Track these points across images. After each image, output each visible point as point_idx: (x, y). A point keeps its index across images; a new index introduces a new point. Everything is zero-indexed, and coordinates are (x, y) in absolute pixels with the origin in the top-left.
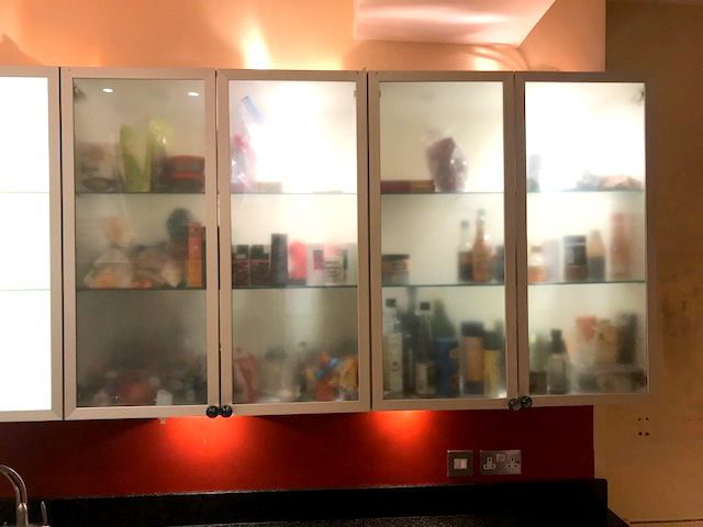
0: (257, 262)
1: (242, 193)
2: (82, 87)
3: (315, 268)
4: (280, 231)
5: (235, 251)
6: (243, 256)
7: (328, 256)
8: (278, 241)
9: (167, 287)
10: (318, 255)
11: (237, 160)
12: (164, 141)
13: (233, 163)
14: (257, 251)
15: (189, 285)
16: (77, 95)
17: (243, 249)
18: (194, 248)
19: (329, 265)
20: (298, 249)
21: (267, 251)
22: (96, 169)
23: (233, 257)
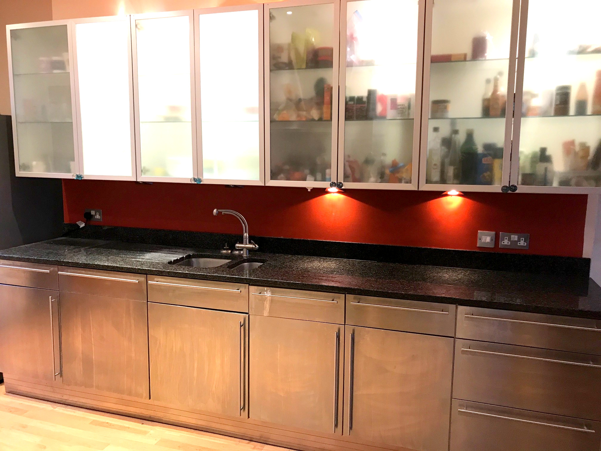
0: (359, 106)
1: (352, 66)
2: (274, 13)
3: (391, 109)
4: (372, 88)
5: (348, 100)
6: (352, 103)
7: (399, 102)
8: (371, 93)
9: (313, 120)
10: (394, 101)
11: (350, 47)
12: (313, 40)
13: (348, 49)
14: (359, 100)
15: (324, 119)
16: (271, 18)
17: (352, 99)
18: (327, 98)
19: (399, 107)
20: (383, 99)
21: (365, 99)
22: (280, 57)
23: (346, 103)
